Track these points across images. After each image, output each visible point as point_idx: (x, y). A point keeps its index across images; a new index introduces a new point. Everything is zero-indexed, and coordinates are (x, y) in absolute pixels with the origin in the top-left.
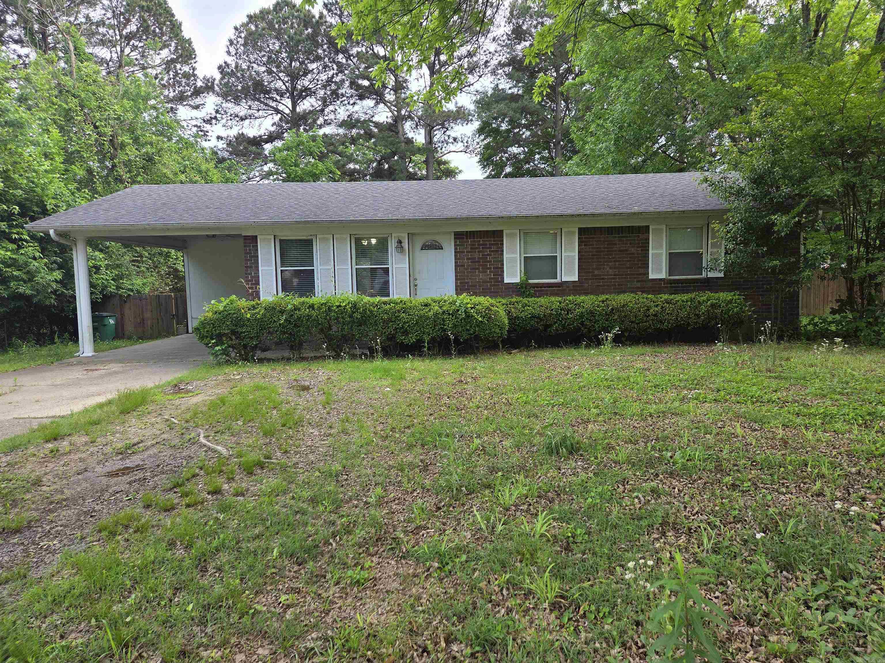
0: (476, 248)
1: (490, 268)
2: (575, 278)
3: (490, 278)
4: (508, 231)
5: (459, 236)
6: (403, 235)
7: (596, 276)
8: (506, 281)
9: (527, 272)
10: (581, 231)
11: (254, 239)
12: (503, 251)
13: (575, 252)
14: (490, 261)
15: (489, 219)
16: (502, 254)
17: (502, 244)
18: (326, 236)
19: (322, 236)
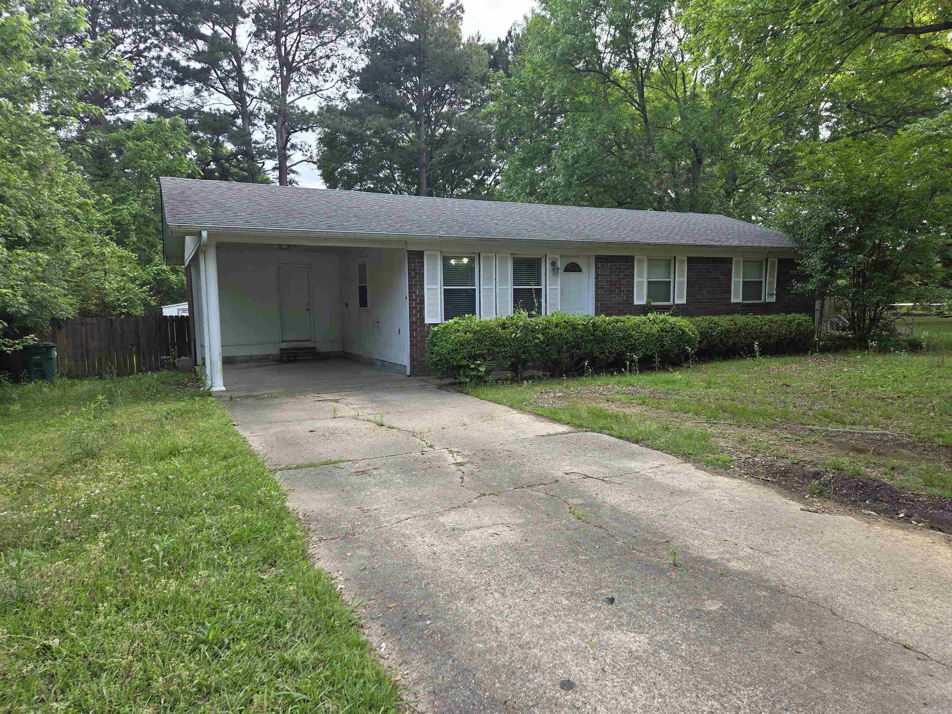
0: (614, 272)
1: (623, 291)
2: (684, 301)
3: (624, 300)
4: (639, 257)
5: (599, 259)
6: (556, 256)
7: (698, 299)
8: (635, 303)
9: (650, 296)
10: (690, 260)
11: (420, 255)
12: (633, 275)
13: (684, 277)
14: (624, 285)
15: (624, 245)
16: (633, 278)
17: (633, 269)
18: (490, 254)
19: (485, 255)
